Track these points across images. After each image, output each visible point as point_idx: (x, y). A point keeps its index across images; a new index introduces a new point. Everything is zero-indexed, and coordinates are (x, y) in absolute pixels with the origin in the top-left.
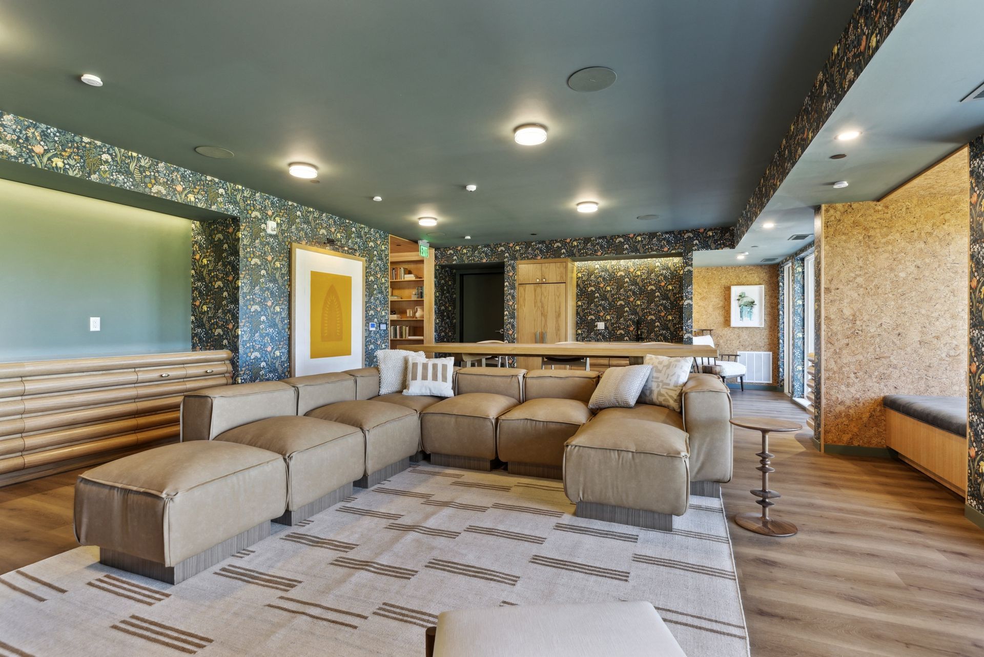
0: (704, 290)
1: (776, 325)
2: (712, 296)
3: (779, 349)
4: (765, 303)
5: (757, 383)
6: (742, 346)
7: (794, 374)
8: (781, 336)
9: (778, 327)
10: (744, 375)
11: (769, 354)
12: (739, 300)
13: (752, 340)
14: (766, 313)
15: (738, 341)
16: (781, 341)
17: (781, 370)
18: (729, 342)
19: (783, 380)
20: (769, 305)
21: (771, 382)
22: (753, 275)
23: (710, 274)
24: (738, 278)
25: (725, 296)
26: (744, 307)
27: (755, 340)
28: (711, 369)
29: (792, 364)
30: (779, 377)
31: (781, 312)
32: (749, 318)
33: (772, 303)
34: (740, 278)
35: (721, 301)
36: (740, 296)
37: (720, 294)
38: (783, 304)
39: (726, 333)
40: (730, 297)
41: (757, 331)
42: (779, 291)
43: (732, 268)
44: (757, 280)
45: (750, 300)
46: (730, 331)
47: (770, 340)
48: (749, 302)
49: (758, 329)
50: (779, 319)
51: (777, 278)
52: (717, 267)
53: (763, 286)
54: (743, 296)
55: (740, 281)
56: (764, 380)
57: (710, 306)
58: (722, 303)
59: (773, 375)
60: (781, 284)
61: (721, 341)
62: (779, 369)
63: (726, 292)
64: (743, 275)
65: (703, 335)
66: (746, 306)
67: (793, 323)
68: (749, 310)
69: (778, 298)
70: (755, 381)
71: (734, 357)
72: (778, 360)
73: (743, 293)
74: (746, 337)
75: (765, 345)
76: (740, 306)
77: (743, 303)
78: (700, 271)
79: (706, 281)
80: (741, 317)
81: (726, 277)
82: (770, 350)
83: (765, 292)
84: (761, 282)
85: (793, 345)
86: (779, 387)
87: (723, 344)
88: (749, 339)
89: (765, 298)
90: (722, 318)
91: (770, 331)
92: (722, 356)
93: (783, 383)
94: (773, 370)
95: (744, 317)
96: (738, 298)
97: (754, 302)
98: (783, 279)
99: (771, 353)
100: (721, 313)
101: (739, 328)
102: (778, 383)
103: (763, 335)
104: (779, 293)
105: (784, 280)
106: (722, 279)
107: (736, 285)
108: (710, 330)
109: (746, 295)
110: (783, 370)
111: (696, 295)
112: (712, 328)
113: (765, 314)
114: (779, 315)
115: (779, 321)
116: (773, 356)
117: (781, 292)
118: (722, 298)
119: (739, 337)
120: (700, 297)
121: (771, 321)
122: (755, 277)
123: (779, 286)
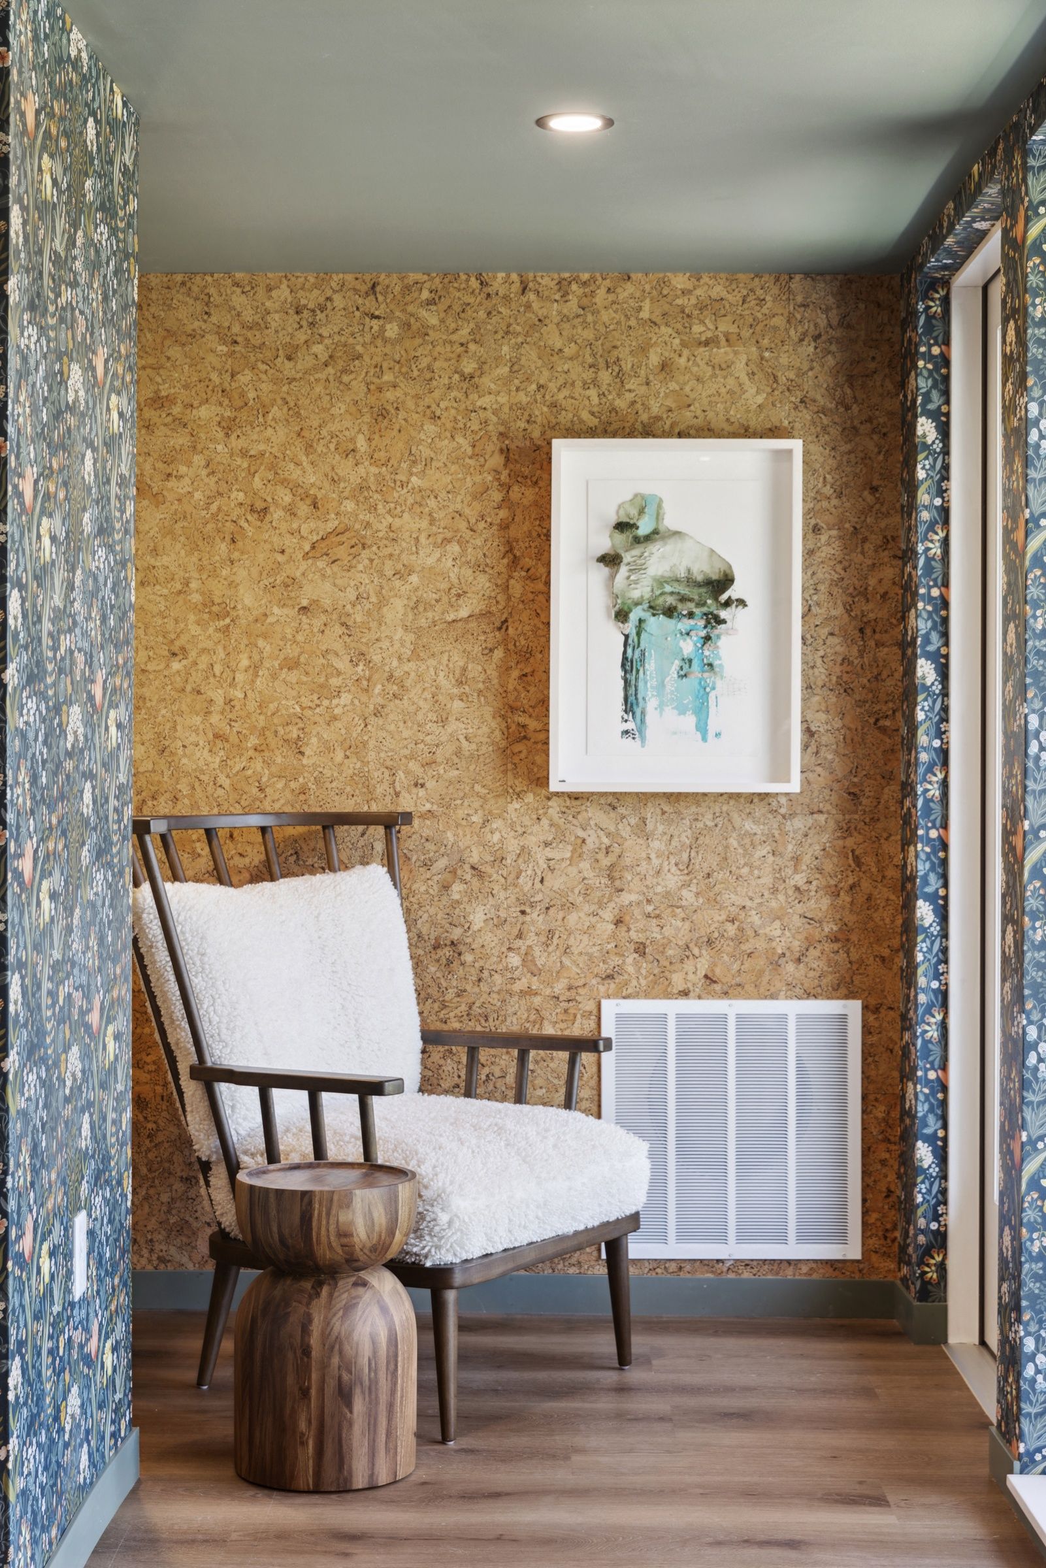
0: (345, 468)
1: (889, 777)
2: (409, 523)
3: (908, 975)
4: (810, 589)
5: (747, 1264)
6: (641, 950)
7: (1018, 1248)
8: (922, 867)
9: (908, 789)
10: (633, 1221)
11: (843, 1018)
12: (610, 560)
13: (714, 902)
14: (820, 673)
15: (608, 915)
16: (925, 912)
17: (924, 1153)
18: (536, 919)
19: (940, 1240)
20: (839, 611)
21: (853, 1251)
22: (722, 353)
23: (392, 330)
24: (605, 377)
25: (504, 526)
26: (657, 625)
27: (733, 898)
28: (306, 1219)
29: (1006, 1153)
30: (907, 1209)
31: (925, 670)
32: (690, 720)
33: (864, 593)
34: (620, 377)
35: (479, 568)
36: (621, 527)
37: (471, 513)
38: (945, 604)
39: (513, 846)
40: (548, 536)
41: (749, 826)
42: (911, 486)
43: (563, 286)
44: (754, 396)
45: (702, 568)
46: (542, 831)
47: (845, 898)
48: (690, 581)
49: (759, 810)
50: (913, 727)
51: (903, 385)
52: (450, 276)
53: (796, 445)
54: (644, 529)
55: (620, 404)
56: (803, 1238)
57: (396, 610)
58: (483, 582)
59: (866, 1188)
60: (926, 428)
61: (478, 918)
62: (907, 1139)
63: (516, 492)
64: (644, 349)
65: (329, 866)
66: (670, 612)
67: (1008, 762)
68: (688, 647)
69: (908, 555)
70: (732, 1250)
71: (564, 1055)
72: (907, 1074)
73: (642, 504)
74: (672, 880)
75: (810, 943)
76: (622, 616)
77: (644, 590)
78: (311, 299)
79: (359, 387)
80: (630, 705)
81: (514, 364)
82: (844, 988)
83: (812, 496)
84: (781, 415)
85: (1014, 965)
86: (911, 1295)
87: (490, 939)
88: (688, 896)
89: (809, 553)
90: (488, 711)
91: (846, 830)
92: (472, 1052)
93: (942, 1268)
94: (866, 1152)
95: (651, 705)
96: (604, 543)
97: (726, 581)
98: (944, 385)
99: (854, 1008)
100: (474, 670)
101: (613, 801)
102: (902, 1257)
103: (797, 860)
104: (910, 508)
105: (946, 394)
106: (486, 382)
107: (592, 433)
108: (391, 822)
109: (670, 522)
110: (942, 1156)
111: (277, 514)
112: (406, 804)
113: (808, 687)
114: (909, 691)
115: (910, 744)
116: (867, 1030)
117: (923, 497)
118: (484, 543)
119: (612, 873)
120: (312, 529)
121: (853, 741)
122: (740, 368)
123: (910, 447)
